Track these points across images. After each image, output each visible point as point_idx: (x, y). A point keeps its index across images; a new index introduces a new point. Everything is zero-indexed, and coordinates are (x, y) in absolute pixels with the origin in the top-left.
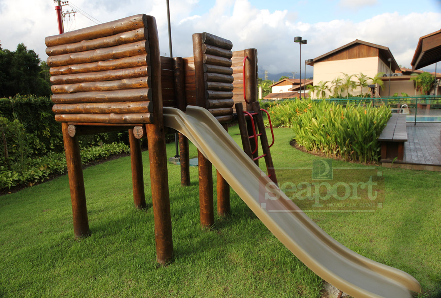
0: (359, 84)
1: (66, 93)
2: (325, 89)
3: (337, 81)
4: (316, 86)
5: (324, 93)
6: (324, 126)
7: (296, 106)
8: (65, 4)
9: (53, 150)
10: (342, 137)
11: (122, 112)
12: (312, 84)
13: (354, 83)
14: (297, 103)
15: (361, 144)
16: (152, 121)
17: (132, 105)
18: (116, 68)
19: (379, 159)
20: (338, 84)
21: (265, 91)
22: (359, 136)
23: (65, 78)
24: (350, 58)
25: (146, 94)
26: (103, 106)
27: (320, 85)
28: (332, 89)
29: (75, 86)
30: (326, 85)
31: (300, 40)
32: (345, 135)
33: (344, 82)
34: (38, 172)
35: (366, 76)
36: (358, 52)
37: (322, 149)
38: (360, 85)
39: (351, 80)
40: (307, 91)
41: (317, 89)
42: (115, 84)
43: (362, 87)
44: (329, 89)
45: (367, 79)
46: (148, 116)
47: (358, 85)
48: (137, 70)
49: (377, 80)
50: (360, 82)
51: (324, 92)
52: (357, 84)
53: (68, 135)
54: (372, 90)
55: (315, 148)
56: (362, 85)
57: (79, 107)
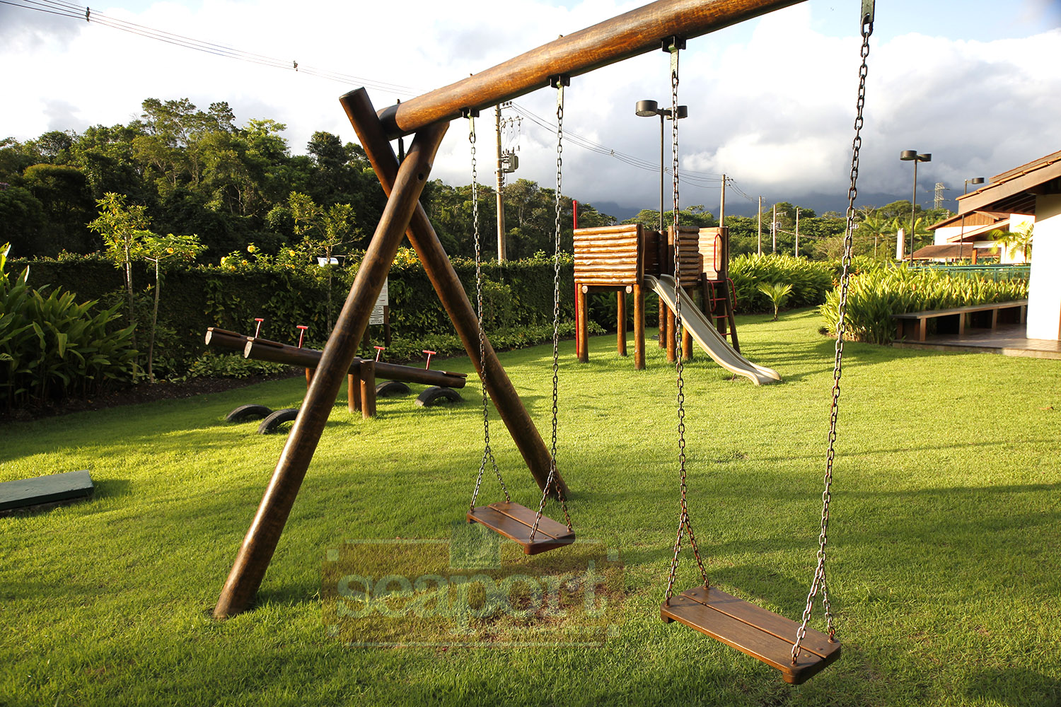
1: (585, 265)
8: (505, 106)
9: (519, 322)
11: (620, 278)
12: (1006, 228)
15: (870, 321)
16: (638, 282)
17: (627, 274)
18: (619, 252)
19: (895, 339)
21: (919, 240)
23: (585, 256)
25: (635, 267)
26: (610, 274)
29: (591, 261)
31: (914, 156)
34: (519, 339)
41: (1014, 239)
42: (618, 261)
46: (635, 280)
48: (631, 254)
53: (582, 292)
57: (594, 274)
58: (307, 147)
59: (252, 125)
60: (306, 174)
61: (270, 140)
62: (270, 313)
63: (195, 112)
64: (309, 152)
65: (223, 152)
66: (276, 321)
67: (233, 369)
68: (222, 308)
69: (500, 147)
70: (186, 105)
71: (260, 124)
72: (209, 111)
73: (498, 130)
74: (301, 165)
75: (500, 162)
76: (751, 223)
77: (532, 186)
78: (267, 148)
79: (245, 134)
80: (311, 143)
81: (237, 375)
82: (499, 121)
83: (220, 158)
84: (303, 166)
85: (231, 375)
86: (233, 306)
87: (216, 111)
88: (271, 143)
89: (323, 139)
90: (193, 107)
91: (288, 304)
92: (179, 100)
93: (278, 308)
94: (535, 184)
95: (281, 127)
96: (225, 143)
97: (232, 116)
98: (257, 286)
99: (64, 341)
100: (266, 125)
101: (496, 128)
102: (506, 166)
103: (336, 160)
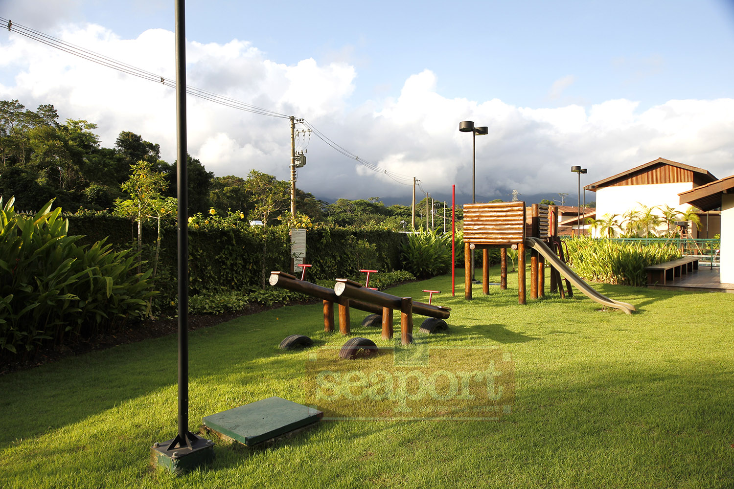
0: (664, 220)
1: (473, 230)
2: (613, 225)
3: (632, 215)
4: (599, 221)
5: (611, 231)
6: (602, 259)
7: (575, 243)
8: (299, 122)
10: (616, 266)
11: (508, 239)
12: (594, 217)
13: (656, 217)
14: (575, 241)
15: (631, 271)
16: (522, 242)
17: (513, 236)
18: (505, 220)
19: (646, 283)
20: (634, 219)
22: (630, 265)
23: (474, 223)
24: (650, 182)
25: (521, 232)
26: (497, 236)
27: (607, 219)
28: (624, 226)
29: (480, 227)
30: (614, 219)
31: (579, 170)
32: (618, 265)
33: (642, 216)
35: (674, 209)
36: (662, 175)
37: (601, 279)
38: (665, 222)
39: (652, 213)
40: (586, 227)
41: (601, 224)
42: (504, 227)
43: (669, 225)
44: (619, 225)
45: (675, 213)
46: (521, 240)
47: (663, 222)
49: (690, 215)
50: (665, 217)
51: (612, 228)
52: (660, 219)
53: (469, 249)
54: (681, 229)
55: (595, 278)
56: (669, 220)
57: (483, 236)
58: (115, 142)
59: (69, 123)
60: (114, 161)
61: (84, 135)
62: (220, 262)
63: (24, 111)
64: (117, 145)
65: (51, 142)
66: (225, 269)
67: (210, 307)
68: (191, 258)
69: (294, 150)
70: (16, 105)
71: (76, 123)
72: (38, 110)
73: (293, 138)
74: (109, 155)
75: (294, 160)
76: (409, 210)
77: (272, 179)
78: (82, 141)
79: (66, 128)
80: (119, 139)
81: (215, 312)
82: (293, 131)
83: (48, 146)
84: (111, 156)
85: (211, 312)
86: (199, 257)
87: (44, 111)
88: (86, 138)
89: (129, 137)
90: (22, 107)
91: (234, 256)
92: (10, 101)
93: (227, 259)
94: (274, 178)
95: (92, 126)
96: (51, 135)
97: (56, 116)
98: (213, 241)
99: (110, 283)
100: (80, 124)
101: (291, 136)
102: (297, 163)
103: (139, 153)
